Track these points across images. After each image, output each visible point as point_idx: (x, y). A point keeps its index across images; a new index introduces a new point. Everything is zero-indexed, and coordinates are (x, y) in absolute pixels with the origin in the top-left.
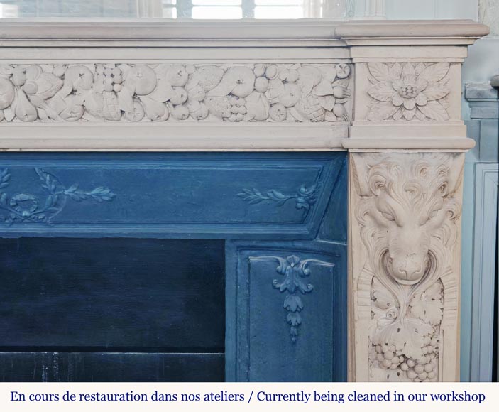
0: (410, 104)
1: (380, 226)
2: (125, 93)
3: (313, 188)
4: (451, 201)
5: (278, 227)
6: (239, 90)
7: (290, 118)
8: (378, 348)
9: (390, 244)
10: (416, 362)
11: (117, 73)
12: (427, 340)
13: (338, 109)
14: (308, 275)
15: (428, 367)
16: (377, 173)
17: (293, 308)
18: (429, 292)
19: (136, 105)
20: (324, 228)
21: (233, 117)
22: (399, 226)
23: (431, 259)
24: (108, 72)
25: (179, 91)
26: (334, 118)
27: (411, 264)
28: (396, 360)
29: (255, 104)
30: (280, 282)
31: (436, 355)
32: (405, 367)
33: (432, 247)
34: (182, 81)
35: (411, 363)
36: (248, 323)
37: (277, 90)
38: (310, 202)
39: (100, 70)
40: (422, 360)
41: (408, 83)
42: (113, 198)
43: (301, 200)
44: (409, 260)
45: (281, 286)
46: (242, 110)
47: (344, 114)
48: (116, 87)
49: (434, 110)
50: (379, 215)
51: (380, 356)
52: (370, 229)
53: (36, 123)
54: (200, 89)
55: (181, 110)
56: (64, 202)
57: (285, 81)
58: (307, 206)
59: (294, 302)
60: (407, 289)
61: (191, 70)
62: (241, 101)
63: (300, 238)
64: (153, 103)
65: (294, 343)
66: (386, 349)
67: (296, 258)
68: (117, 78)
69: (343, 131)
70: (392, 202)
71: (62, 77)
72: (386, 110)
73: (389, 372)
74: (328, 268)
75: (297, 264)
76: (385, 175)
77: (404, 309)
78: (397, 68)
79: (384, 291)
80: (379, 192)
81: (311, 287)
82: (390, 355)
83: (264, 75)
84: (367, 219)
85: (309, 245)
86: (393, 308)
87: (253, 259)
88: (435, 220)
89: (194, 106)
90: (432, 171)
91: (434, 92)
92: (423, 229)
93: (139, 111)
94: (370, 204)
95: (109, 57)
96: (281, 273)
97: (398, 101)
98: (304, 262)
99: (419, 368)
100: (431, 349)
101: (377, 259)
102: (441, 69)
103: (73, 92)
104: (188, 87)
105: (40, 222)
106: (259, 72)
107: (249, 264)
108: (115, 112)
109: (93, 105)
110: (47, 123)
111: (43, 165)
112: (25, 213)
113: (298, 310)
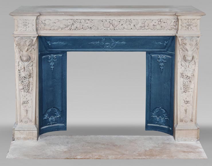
0: (190, 27)
1: (183, 51)
2: (132, 25)
3: (167, 42)
4: (197, 46)
5: (159, 49)
6: (155, 24)
7: (165, 29)
8: (182, 74)
9: (186, 54)
10: (190, 77)
11: (130, 21)
12: (192, 73)
13: (175, 28)
14: (165, 59)
15: (192, 78)
16: (183, 41)
17: (162, 66)
18: (192, 63)
19: (134, 27)
20: (169, 50)
21: (154, 29)
22: (187, 51)
23: (193, 57)
24: (129, 21)
25: (143, 24)
26: (174, 29)
27: (190, 58)
28: (186, 77)
29: (158, 27)
30: (158, 60)
31: (194, 75)
32: (187, 78)
33: (194, 55)
34: (144, 22)
35: (189, 77)
36: (151, 68)
37: (163, 24)
38: (167, 44)
39: (127, 20)
40: (191, 77)
41: (189, 23)
42: (126, 44)
43: (165, 44)
44: (189, 58)
45: (159, 61)
46: (156, 28)
47: (176, 29)
48: (131, 24)
49: (194, 28)
50: (183, 49)
51: (183, 76)
52: (181, 51)
53: (114, 31)
54: (147, 24)
55: (143, 28)
56: (116, 45)
57: (164, 22)
58: (166, 45)
59: (162, 64)
60: (188, 63)
61: (145, 20)
62: (155, 26)
63: (164, 51)
64: (138, 26)
65: (162, 73)
66: (184, 75)
67: (163, 55)
68: (131, 22)
69: (175, 32)
70: (186, 46)
71: (120, 22)
72: (185, 28)
73: (184, 79)
74: (170, 58)
75: (163, 57)
76: (185, 42)
77: (187, 66)
78: (187, 20)
79: (183, 63)
80: (183, 45)
81: (166, 61)
82: (185, 76)
83: (160, 21)
84: (181, 49)
85: (166, 53)
86: (185, 66)
87: (152, 55)
88: (194, 50)
89: (146, 27)
90: (194, 41)
91: (194, 25)
92: (192, 52)
93: (135, 28)
94: (181, 47)
95: (129, 18)
96: (159, 58)
97: (187, 27)
98: (165, 56)
99: (190, 78)
100: (193, 74)
101: (182, 57)
102: (196, 20)
103: (122, 25)
104: (145, 23)
105: (110, 48)
106: (159, 21)
107: (152, 57)
108: (130, 29)
109: (126, 27)
110: (116, 31)
111: (112, 37)
112: (107, 47)
113: (163, 66)
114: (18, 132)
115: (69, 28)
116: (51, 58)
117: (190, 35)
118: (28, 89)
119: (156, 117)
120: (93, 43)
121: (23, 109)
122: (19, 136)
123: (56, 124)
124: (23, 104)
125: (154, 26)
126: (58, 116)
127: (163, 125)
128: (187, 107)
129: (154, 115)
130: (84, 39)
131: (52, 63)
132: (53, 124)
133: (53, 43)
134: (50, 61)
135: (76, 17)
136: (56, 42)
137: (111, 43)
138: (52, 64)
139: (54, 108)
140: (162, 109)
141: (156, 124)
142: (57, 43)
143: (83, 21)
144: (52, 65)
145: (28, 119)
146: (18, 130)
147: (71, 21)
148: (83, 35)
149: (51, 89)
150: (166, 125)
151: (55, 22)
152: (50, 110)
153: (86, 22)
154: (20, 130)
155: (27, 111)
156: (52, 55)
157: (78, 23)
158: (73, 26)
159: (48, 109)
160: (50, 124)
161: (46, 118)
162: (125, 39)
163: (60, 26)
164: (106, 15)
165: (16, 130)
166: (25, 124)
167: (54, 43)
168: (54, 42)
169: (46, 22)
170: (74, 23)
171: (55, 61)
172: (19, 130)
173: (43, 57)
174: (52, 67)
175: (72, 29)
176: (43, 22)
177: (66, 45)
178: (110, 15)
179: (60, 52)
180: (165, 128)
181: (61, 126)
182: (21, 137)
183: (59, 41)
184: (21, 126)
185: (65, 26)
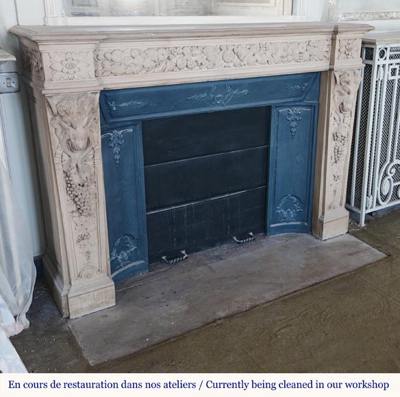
0: (350, 54)
1: (342, 94)
2: (268, 53)
3: (308, 83)
5: (294, 98)
6: (302, 51)
7: (315, 60)
8: (335, 135)
9: (345, 100)
11: (266, 46)
12: (348, 130)
14: (300, 114)
16: (344, 77)
17: (294, 126)
20: (307, 98)
21: (300, 61)
22: (349, 94)
24: (264, 46)
25: (285, 52)
26: (325, 59)
30: (289, 117)
31: (348, 134)
39: (261, 46)
41: (350, 46)
42: (248, 94)
43: (304, 88)
45: (290, 119)
46: (302, 58)
52: (337, 96)
54: (291, 51)
55: (285, 59)
56: (232, 97)
57: (314, 47)
58: (305, 90)
59: (294, 124)
61: (289, 44)
63: (299, 101)
64: (277, 57)
65: (293, 138)
67: (295, 109)
68: (267, 49)
70: (348, 86)
71: (249, 49)
72: (343, 55)
73: (337, 142)
74: (308, 111)
75: (296, 111)
76: (347, 78)
77: (342, 121)
78: (347, 41)
79: (337, 116)
80: (343, 84)
81: (301, 118)
83: (309, 45)
84: (336, 93)
85: (301, 103)
86: (338, 121)
87: (280, 111)
89: (289, 58)
91: (355, 49)
93: (273, 61)
94: (338, 88)
96: (290, 114)
97: (347, 53)
98: (299, 109)
101: (338, 106)
103: (254, 55)
104: (288, 50)
105: (222, 105)
106: (307, 44)
107: (279, 113)
108: (266, 62)
109: (259, 59)
110: (244, 67)
111: (229, 82)
112: (218, 102)
113: (296, 127)
114: (77, 299)
115: (160, 68)
116: (114, 138)
119: (283, 211)
120: (195, 97)
121: (81, 251)
122: (79, 306)
123: (130, 263)
124: (79, 241)
125: (301, 55)
126: (133, 249)
127: (293, 221)
129: (279, 209)
130: (182, 90)
131: (115, 148)
132: (125, 266)
133: (121, 105)
134: (112, 145)
135: (174, 43)
136: (128, 102)
137: (225, 95)
138: (117, 150)
139: (124, 235)
140: (291, 197)
141: (283, 222)
142: (130, 103)
143: (187, 51)
144: (117, 152)
145: (93, 267)
146: (75, 296)
147: (164, 51)
148: (188, 81)
150: (297, 221)
151: (133, 55)
152: (118, 241)
153: (194, 52)
154: (80, 293)
155: (88, 253)
156: (115, 131)
157: (178, 56)
158: (168, 64)
159: (116, 240)
160: (121, 267)
163: (144, 64)
164: (233, 35)
165: (72, 297)
166: (87, 280)
167: (124, 104)
168: (124, 102)
169: (114, 57)
170: (171, 56)
171: (121, 143)
172: (79, 295)
174: (117, 157)
175: (166, 70)
176: (108, 56)
177: (145, 106)
178: (238, 35)
179: (129, 123)
180: (298, 225)
181: (139, 265)
182: (84, 307)
183: (134, 100)
184: (80, 286)
185: (154, 64)
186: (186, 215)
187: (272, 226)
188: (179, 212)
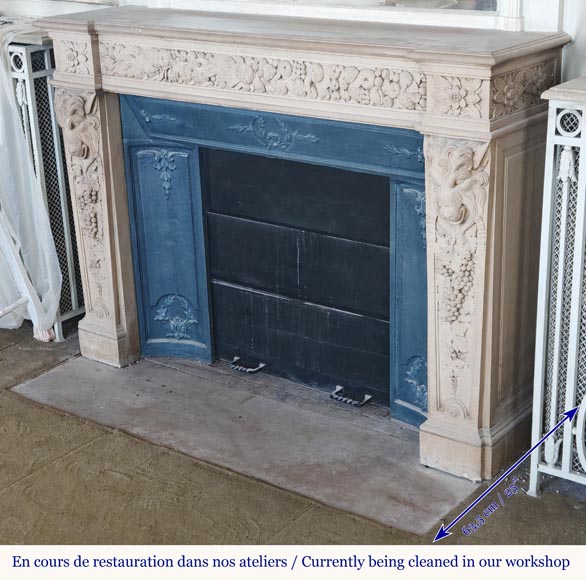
0: (456, 106)
2: (307, 82)
5: (411, 172)
6: (366, 85)
15: (465, 280)
17: (424, 228)
18: (469, 232)
19: (313, 89)
21: (364, 102)
22: (439, 186)
25: (334, 82)
30: (418, 208)
31: (474, 272)
32: (454, 276)
34: (336, 76)
37: (386, 88)
40: (460, 273)
42: (318, 142)
43: (419, 156)
46: (368, 97)
48: (303, 76)
49: (472, 111)
53: (265, 94)
54: (345, 82)
55: (336, 95)
56: (294, 140)
57: (391, 81)
61: (341, 69)
62: (366, 92)
64: (322, 88)
65: (425, 250)
71: (276, 68)
73: (446, 278)
77: (454, 239)
78: (450, 80)
83: (381, 76)
86: (450, 237)
89: (343, 93)
91: (470, 99)
93: (313, 93)
96: (418, 203)
102: (476, 84)
103: (281, 77)
104: (339, 80)
105: (283, 150)
106: (377, 74)
107: (403, 194)
108: (303, 93)
109: (290, 87)
110: (271, 95)
112: (275, 144)
115: (162, 75)
116: (161, 159)
117: (457, 134)
118: (95, 230)
119: (415, 383)
120: (238, 127)
123: (188, 339)
125: (362, 91)
126: (191, 321)
128: (456, 370)
129: (410, 377)
130: (216, 113)
131: (164, 173)
132: (180, 338)
133: (153, 117)
134: (159, 167)
135: (178, 45)
136: (159, 114)
137: (281, 134)
138: (165, 175)
139: (180, 296)
141: (416, 405)
142: (162, 117)
143: (190, 58)
144: (166, 179)
147: (165, 54)
149: (169, 243)
151: (134, 54)
152: (170, 300)
153: (199, 61)
155: (99, 286)
156: (164, 151)
157: (182, 63)
158: (170, 71)
159: (167, 295)
160: (173, 337)
161: (161, 318)
162: (312, 125)
163: (144, 67)
165: (84, 330)
167: (156, 116)
168: (155, 113)
170: (172, 61)
171: (171, 168)
173: (139, 153)
174: (167, 185)
175: (169, 80)
177: (182, 125)
179: (181, 145)
183: (165, 113)
185: (153, 69)
186: (267, 311)
187: (399, 402)
188: (258, 299)
